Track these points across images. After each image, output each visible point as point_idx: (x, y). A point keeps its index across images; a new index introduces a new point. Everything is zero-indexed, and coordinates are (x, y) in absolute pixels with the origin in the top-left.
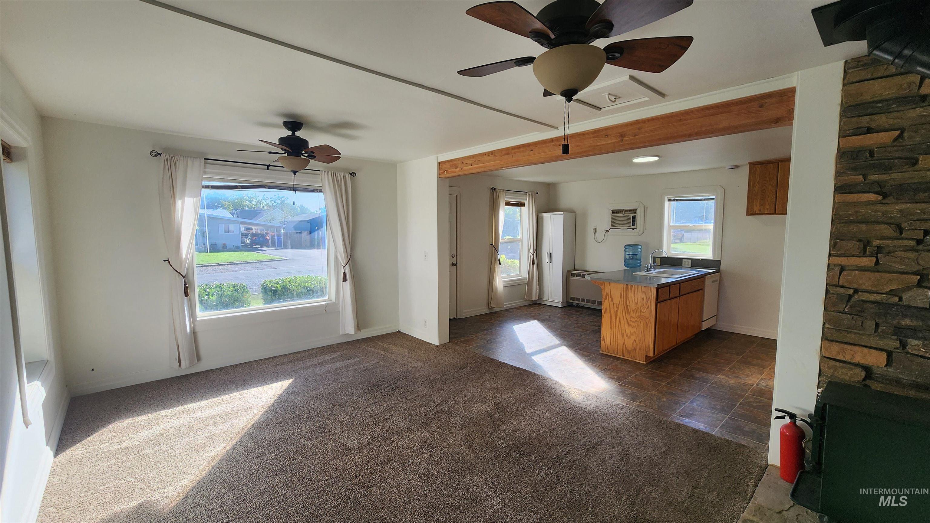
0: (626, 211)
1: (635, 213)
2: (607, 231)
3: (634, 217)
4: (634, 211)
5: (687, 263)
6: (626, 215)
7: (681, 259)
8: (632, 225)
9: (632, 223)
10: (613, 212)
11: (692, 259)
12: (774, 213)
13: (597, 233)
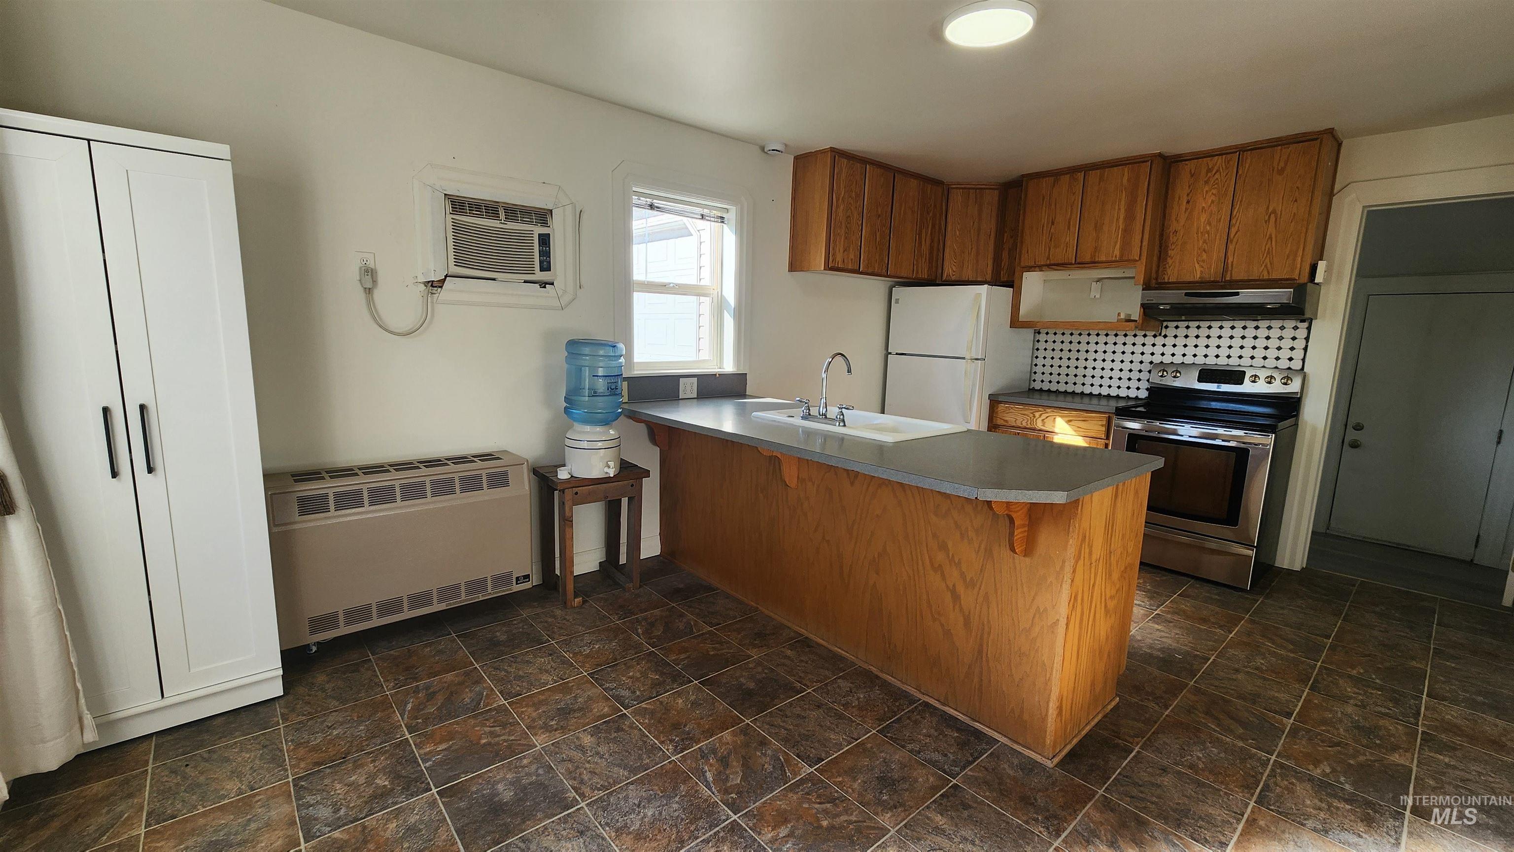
0: (513, 212)
1: (545, 223)
2: (435, 285)
3: (545, 240)
4: (543, 216)
5: (688, 388)
6: (511, 225)
7: (676, 378)
8: (542, 269)
9: (541, 262)
10: (458, 205)
11: (700, 377)
12: (857, 271)
13: (377, 294)
